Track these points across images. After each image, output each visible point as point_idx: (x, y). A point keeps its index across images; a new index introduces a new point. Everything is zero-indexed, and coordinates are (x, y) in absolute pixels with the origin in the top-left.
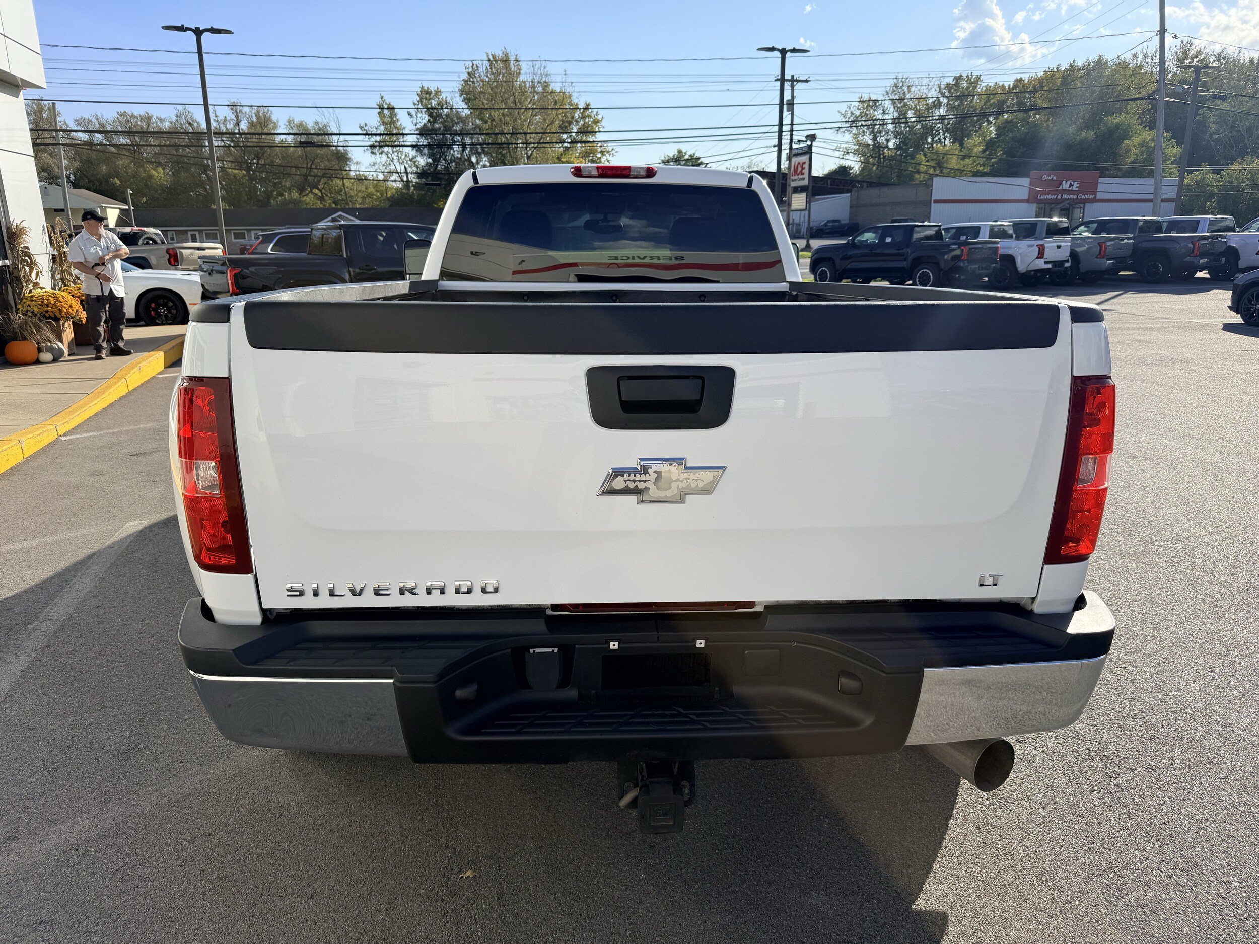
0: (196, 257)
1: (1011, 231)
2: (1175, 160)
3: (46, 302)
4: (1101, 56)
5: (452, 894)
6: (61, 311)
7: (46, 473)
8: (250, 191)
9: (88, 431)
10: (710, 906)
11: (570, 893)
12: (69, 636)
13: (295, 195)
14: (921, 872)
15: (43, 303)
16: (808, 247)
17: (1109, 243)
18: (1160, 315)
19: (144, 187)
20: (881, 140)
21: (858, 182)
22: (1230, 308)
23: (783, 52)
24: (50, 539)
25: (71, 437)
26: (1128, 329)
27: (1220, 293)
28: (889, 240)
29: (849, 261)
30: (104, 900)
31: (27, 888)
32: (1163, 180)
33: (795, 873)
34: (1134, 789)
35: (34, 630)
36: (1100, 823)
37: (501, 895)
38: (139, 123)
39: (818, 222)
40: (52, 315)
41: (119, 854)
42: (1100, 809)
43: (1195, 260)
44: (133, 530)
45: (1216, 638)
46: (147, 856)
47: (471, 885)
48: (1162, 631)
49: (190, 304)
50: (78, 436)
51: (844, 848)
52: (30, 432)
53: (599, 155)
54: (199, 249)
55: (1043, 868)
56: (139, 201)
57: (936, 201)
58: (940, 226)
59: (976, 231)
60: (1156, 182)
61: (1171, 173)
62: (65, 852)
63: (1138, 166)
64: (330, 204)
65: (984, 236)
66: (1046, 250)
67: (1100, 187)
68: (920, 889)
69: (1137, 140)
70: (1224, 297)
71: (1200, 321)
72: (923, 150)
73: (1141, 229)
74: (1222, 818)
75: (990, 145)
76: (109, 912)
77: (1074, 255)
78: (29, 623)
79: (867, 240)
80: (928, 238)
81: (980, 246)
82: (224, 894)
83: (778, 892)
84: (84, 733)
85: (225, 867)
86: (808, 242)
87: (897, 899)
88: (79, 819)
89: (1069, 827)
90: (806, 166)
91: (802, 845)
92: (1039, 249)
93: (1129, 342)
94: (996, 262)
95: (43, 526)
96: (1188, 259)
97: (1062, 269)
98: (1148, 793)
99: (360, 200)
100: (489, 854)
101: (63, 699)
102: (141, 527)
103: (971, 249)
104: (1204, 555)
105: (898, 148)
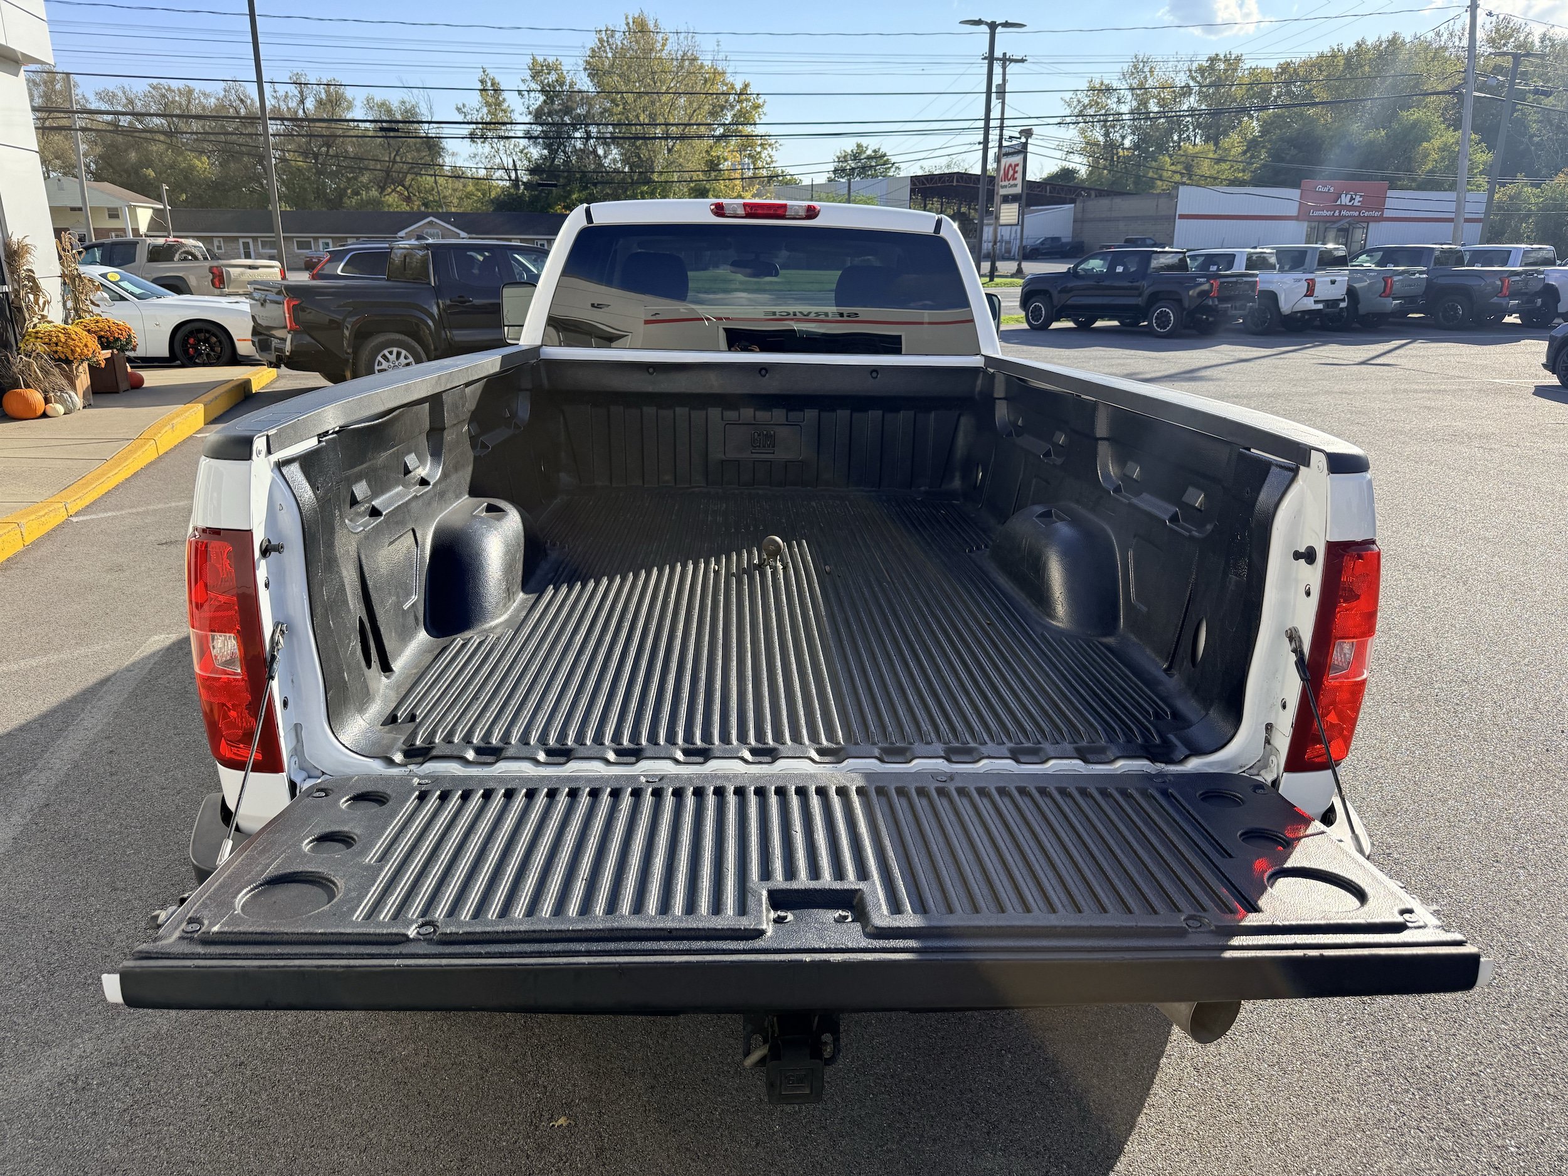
0: (245, 278)
1: (1273, 260)
2: (1484, 169)
3: (54, 339)
4: (1395, 34)
5: (541, 1149)
6: (73, 352)
7: (51, 566)
8: (318, 188)
9: (105, 511)
10: (860, 1170)
11: (687, 1149)
12: (74, 791)
13: (374, 193)
14: (1123, 1128)
15: (50, 341)
16: (1019, 272)
17: (1396, 278)
18: (1456, 373)
19: (184, 180)
20: (1116, 136)
21: (1084, 189)
22: (1545, 366)
23: (993, 26)
24: (54, 658)
25: (85, 518)
26: (1416, 391)
27: (1534, 344)
28: (1120, 269)
29: (1071, 294)
30: (107, 1150)
31: (11, 1133)
32: (1467, 194)
33: (967, 1126)
34: (1393, 1019)
35: (31, 782)
36: (1347, 1065)
37: (601, 1150)
38: (177, 98)
39: (1033, 240)
40: (63, 356)
41: (127, 1089)
42: (1349, 1046)
43: (1504, 302)
44: (157, 647)
45: (1504, 816)
46: (162, 1091)
47: (564, 1137)
48: (1438, 806)
49: (238, 340)
50: (93, 517)
51: (1029, 1093)
52: (33, 513)
53: (759, 149)
54: (250, 267)
55: (1275, 1124)
56: (178, 198)
57: (1182, 217)
58: (1185, 253)
59: (1230, 259)
60: (1458, 197)
61: (1479, 186)
62: (60, 1084)
63: (1437, 176)
64: (419, 206)
65: (1239, 267)
66: (1317, 285)
67: (1389, 203)
68: (1121, 1151)
69: (1437, 143)
70: (1537, 350)
71: (1506, 382)
72: (1167, 150)
73: (1438, 261)
74: (1499, 1060)
75: (1252, 145)
76: (113, 1166)
77: (1351, 292)
78: (24, 773)
79: (1093, 268)
80: (1169, 267)
81: (1234, 279)
82: (256, 1144)
83: (945, 1152)
84: (89, 923)
85: (259, 1108)
86: (1019, 265)
87: (1091, 1163)
88: (79, 1041)
89: (1309, 1069)
90: (1020, 169)
91: (978, 1089)
92: (1309, 283)
93: (1416, 409)
94: (1253, 301)
95: (46, 639)
96: (1495, 300)
97: (1337, 310)
98: (1410, 1025)
99: (455, 201)
100: (587, 1094)
101: (64, 876)
102: (168, 643)
103: (1222, 283)
104: (1495, 702)
105: (1136, 146)
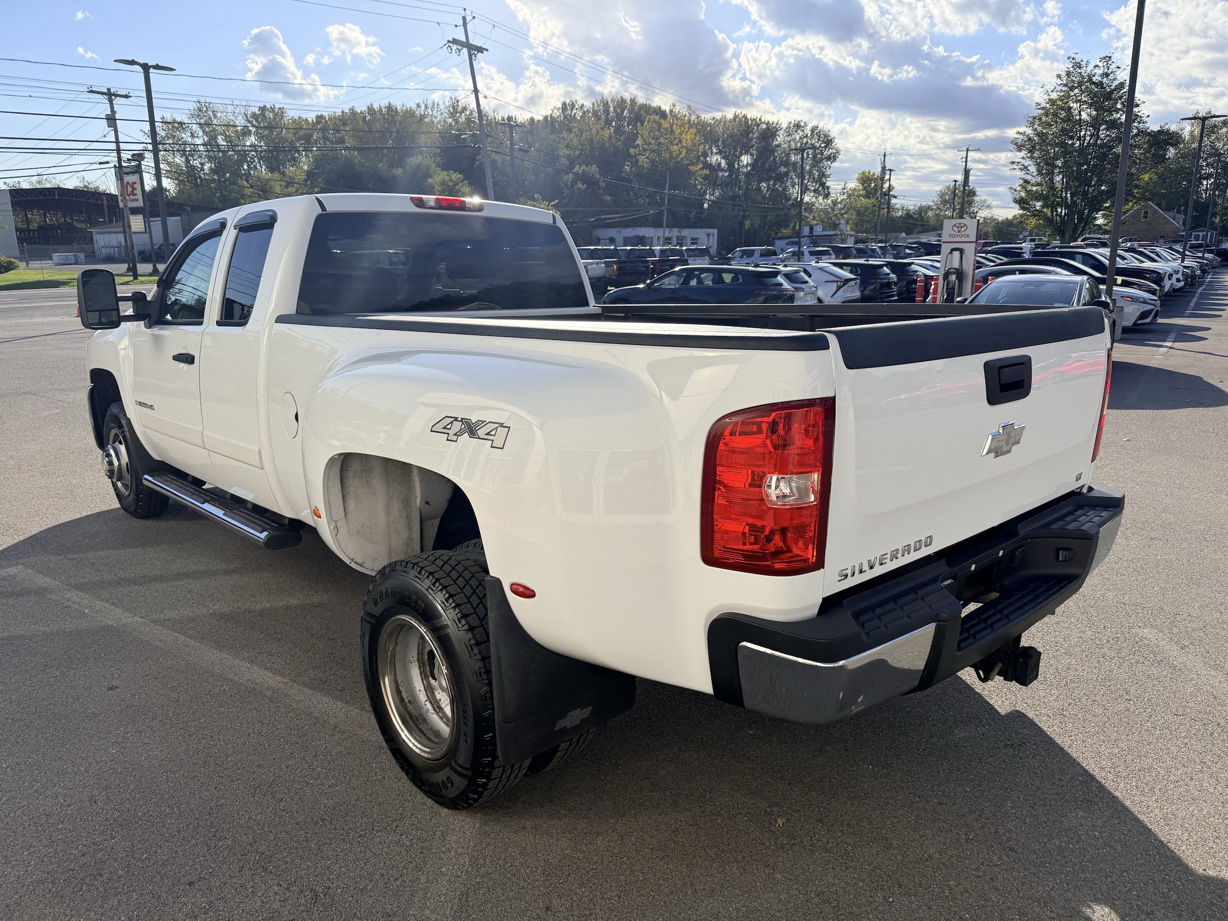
4: (389, 103)
21: (182, 205)
23: (146, 67)
90: (138, 186)
105: (214, 172)
